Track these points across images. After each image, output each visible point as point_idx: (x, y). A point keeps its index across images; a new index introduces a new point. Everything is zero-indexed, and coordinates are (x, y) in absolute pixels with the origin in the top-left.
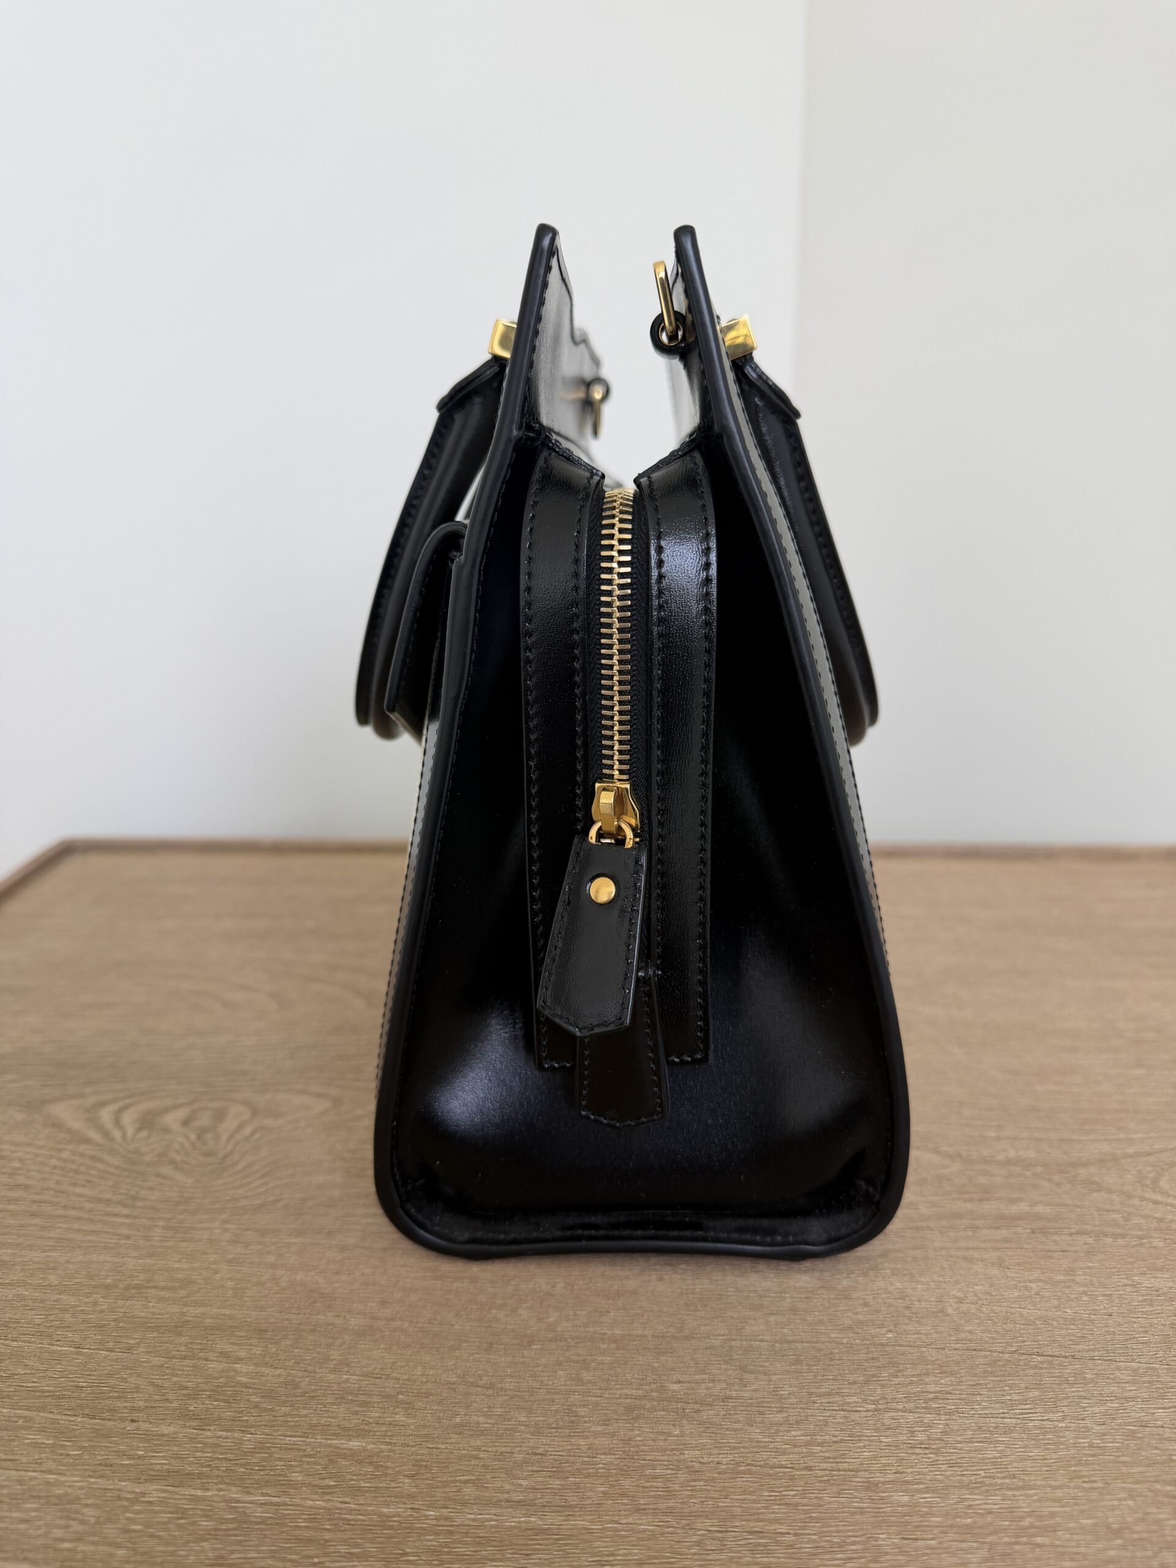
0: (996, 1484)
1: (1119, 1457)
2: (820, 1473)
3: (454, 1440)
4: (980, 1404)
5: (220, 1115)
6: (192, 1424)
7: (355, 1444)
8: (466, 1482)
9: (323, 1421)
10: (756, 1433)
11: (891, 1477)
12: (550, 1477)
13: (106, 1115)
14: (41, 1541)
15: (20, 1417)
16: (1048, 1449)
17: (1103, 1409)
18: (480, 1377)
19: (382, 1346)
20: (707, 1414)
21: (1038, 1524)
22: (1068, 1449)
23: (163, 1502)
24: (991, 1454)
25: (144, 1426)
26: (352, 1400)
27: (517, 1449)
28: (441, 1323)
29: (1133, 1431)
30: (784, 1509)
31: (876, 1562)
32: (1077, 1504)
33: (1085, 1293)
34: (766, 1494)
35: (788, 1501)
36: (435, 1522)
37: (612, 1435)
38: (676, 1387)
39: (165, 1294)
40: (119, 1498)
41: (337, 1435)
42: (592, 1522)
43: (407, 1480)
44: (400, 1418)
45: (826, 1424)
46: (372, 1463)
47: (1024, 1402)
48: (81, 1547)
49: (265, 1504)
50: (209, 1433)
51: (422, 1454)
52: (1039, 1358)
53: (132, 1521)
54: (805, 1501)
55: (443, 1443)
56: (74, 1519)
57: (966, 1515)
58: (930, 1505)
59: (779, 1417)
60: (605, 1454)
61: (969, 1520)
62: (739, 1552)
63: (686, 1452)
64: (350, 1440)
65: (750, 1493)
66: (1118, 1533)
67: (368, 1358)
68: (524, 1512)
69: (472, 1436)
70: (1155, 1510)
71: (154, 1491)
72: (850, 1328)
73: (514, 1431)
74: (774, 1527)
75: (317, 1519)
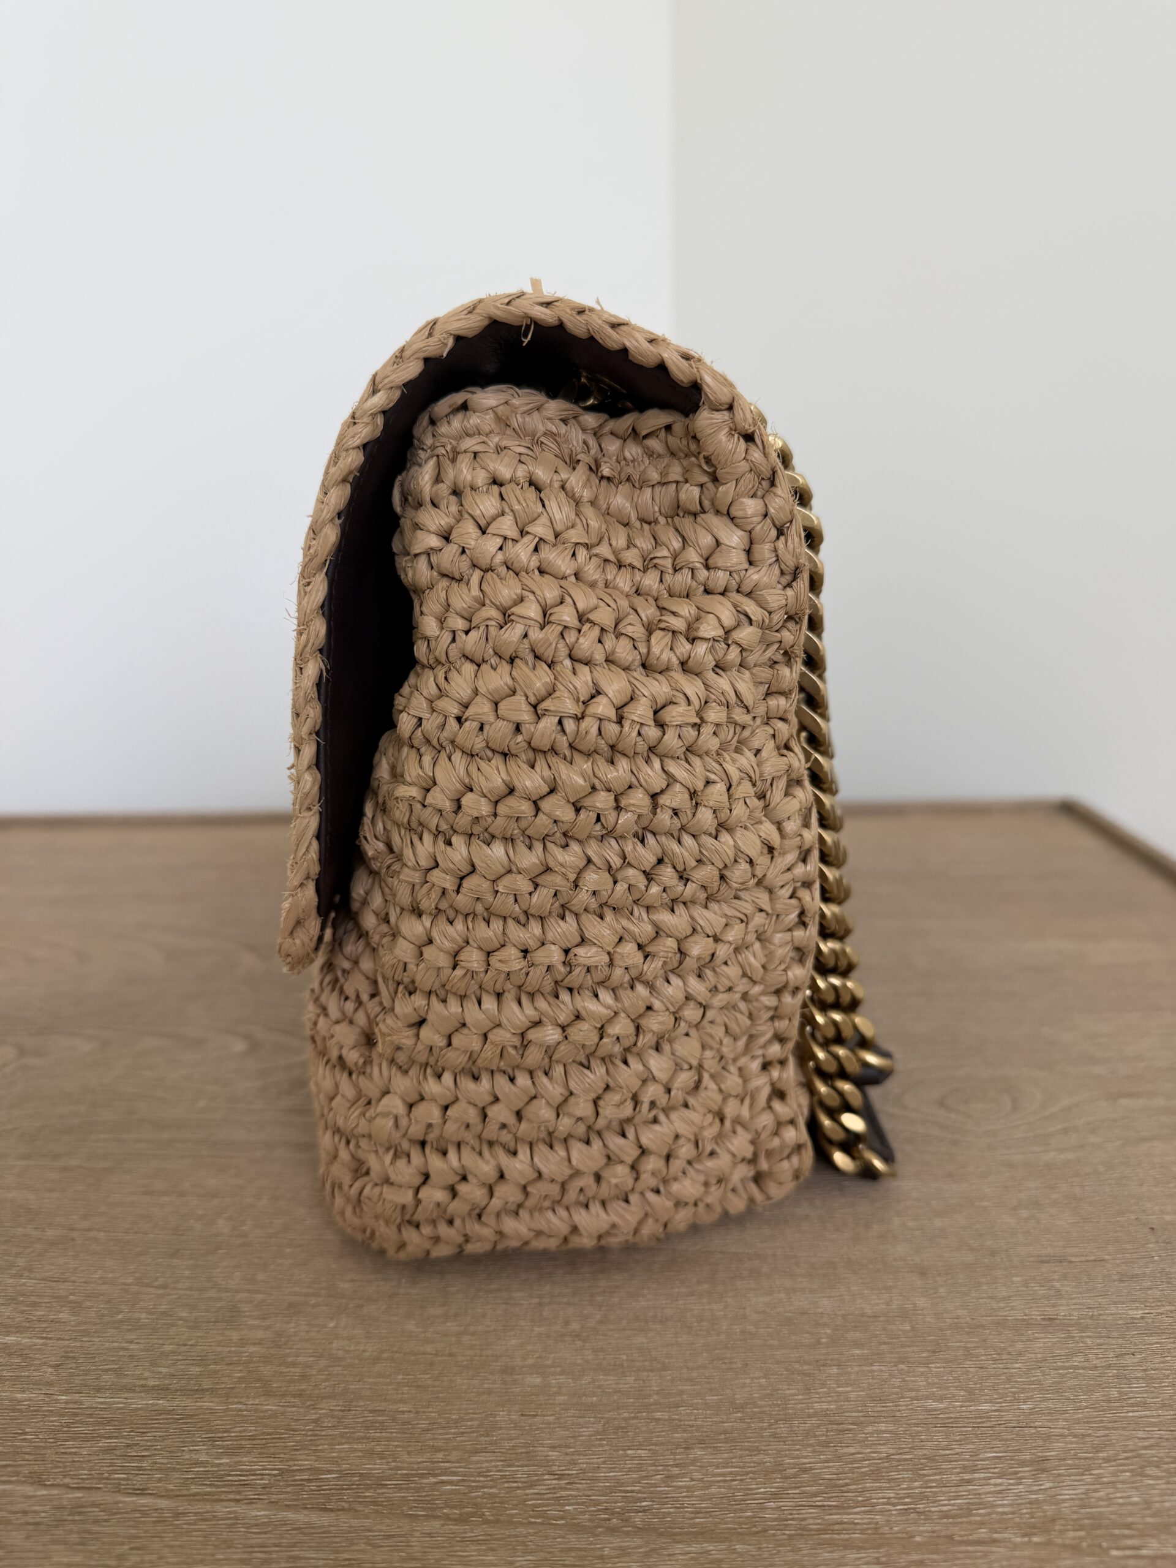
0: (633, 1367)
2: (460, 1358)
3: (108, 1334)
7: (11, 1339)
8: (107, 1370)
11: (530, 1361)
12: (192, 1364)
17: (767, 1299)
18: (156, 1279)
19: (70, 1253)
21: (662, 1401)
26: (23, 1301)
27: (169, 1341)
28: (136, 1233)
29: (790, 1318)
30: (413, 1390)
31: (488, 1435)
35: (420, 1383)
36: (63, 1406)
37: (267, 1328)
38: (346, 1286)
42: (219, 1404)
43: (50, 1370)
44: (64, 1316)
45: (484, 1316)
46: (21, 1355)
47: (692, 1294)
51: (74, 1347)
54: (437, 1383)
55: (98, 1337)
57: (594, 1394)
60: (255, 1344)
61: (595, 1399)
62: (354, 1428)
64: (8, 1336)
65: (385, 1377)
66: (740, 1407)
67: (52, 1264)
68: (155, 1395)
69: (129, 1330)
70: (786, 1387)
73: (173, 1325)
74: (396, 1407)
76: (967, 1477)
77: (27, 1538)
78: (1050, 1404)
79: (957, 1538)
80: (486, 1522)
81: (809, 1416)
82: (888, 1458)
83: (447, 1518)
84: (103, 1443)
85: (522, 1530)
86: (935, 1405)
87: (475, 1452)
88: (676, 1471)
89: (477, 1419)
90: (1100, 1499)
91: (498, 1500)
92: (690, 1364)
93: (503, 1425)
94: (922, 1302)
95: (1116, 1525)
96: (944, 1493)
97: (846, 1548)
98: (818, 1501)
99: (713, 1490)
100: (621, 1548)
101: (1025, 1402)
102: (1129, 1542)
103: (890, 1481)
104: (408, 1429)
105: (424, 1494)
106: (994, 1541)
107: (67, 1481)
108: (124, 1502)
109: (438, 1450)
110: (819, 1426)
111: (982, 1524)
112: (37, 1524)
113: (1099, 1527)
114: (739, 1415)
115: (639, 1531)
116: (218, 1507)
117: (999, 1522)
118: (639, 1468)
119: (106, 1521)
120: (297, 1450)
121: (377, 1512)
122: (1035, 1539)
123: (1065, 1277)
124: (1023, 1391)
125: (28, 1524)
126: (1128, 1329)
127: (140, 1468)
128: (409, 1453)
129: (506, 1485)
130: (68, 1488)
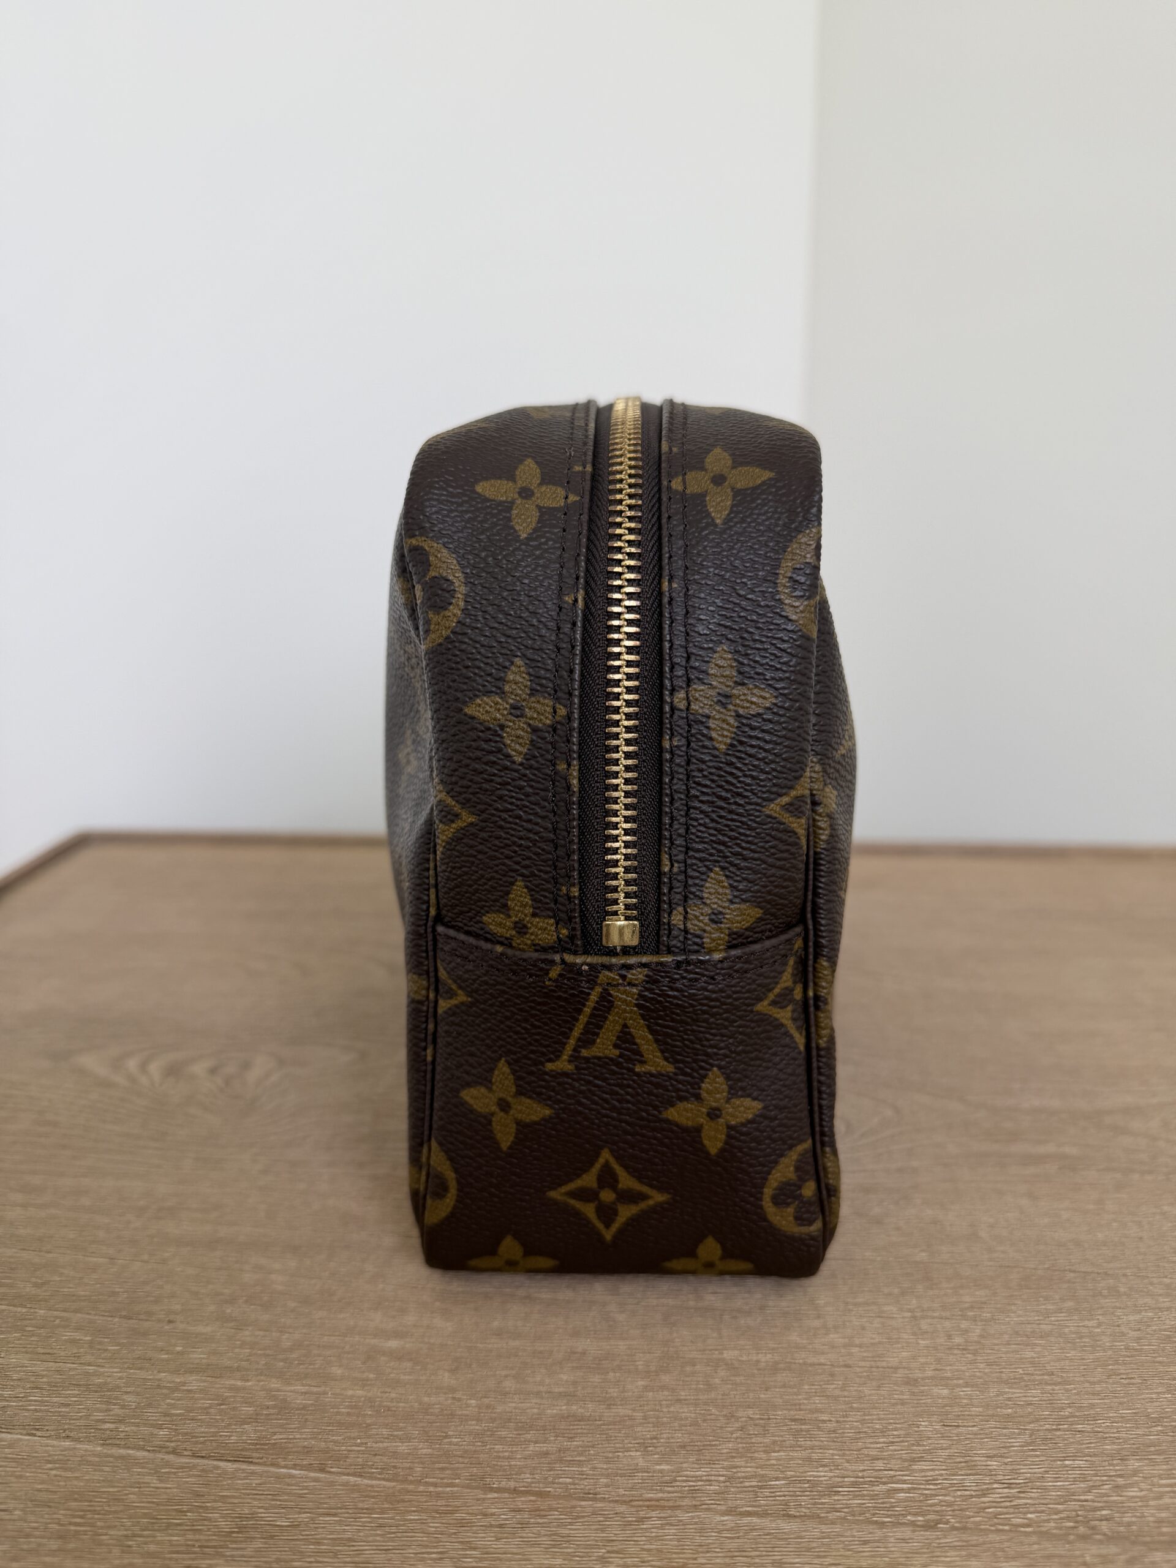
0: (1034, 1381)
1: (1155, 1357)
2: (858, 1370)
4: (1015, 1312)
5: (246, 1066)
6: (232, 1324)
7: (393, 1344)
8: (506, 1376)
9: (361, 1323)
11: (930, 1373)
13: (132, 1064)
14: (82, 1422)
15: (57, 1317)
16: (1085, 1351)
17: (1137, 1317)
21: (1077, 1414)
22: (1104, 1351)
23: (201, 1391)
24: (1029, 1354)
25: (182, 1326)
29: (1169, 1337)
30: (825, 1400)
31: (919, 1445)
32: (1116, 1397)
34: (806, 1387)
35: (828, 1393)
36: (476, 1410)
39: (196, 1215)
40: (159, 1387)
41: (374, 1336)
42: (634, 1410)
43: (446, 1374)
45: (864, 1328)
46: (411, 1360)
47: (1060, 1311)
48: (122, 1428)
49: (306, 1393)
50: (247, 1333)
52: (1072, 1275)
53: (173, 1406)
54: (846, 1393)
56: (115, 1404)
57: (1007, 1407)
58: (970, 1397)
61: (1009, 1411)
62: (782, 1436)
63: (725, 1352)
64: (388, 1340)
66: (1158, 1421)
68: (565, 1402)
71: (194, 1382)
74: (815, 1415)
75: (356, 1407)
77: (498, 1539)
80: (954, 1528)
83: (915, 1525)
84: (533, 1448)
85: (995, 1537)
87: (913, 1460)
88: (1121, 1481)
89: (901, 1429)
91: (956, 1507)
93: (930, 1434)
99: (1167, 1501)
100: (1100, 1556)
104: (836, 1437)
105: (880, 1501)
107: (512, 1484)
108: (581, 1506)
109: (876, 1458)
112: (500, 1526)
114: (1159, 1428)
115: (1111, 1539)
116: (678, 1512)
118: (1084, 1478)
119: (571, 1524)
120: (734, 1457)
121: (841, 1518)
125: (491, 1526)
127: (582, 1473)
128: (848, 1461)
129: (959, 1493)
130: (515, 1491)
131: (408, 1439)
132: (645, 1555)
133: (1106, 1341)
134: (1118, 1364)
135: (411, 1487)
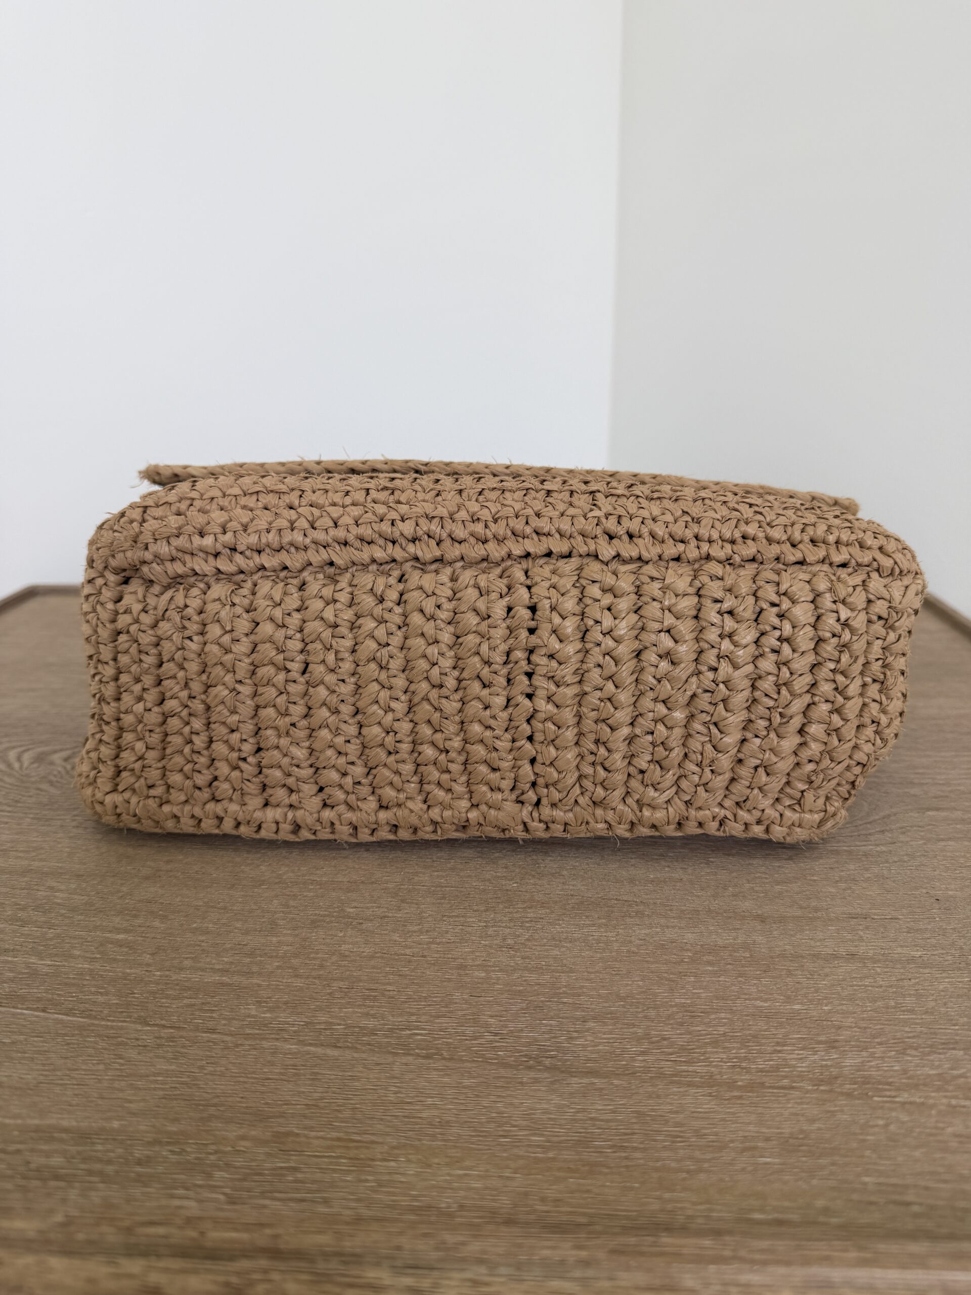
0: (550, 970)
1: (645, 958)
2: (429, 959)
3: (187, 936)
4: (560, 925)
6: (19, 923)
7: (121, 936)
8: (187, 958)
9: (104, 924)
10: (396, 937)
11: (478, 962)
12: (245, 957)
13: (12, 755)
16: (597, 952)
17: (647, 931)
18: (219, 903)
19: (158, 885)
20: (368, 925)
21: (569, 992)
22: (611, 952)
24: (555, 952)
29: (663, 945)
30: (397, 978)
31: (447, 1007)
33: (669, 867)
36: (158, 978)
38: (351, 910)
39: (20, 854)
41: (110, 932)
42: (264, 981)
43: (148, 956)
44: (156, 923)
45: (447, 932)
46: (128, 947)
47: (594, 925)
49: (51, 966)
50: (27, 929)
57: (521, 985)
58: (498, 979)
59: (416, 928)
60: (288, 945)
62: (355, 999)
64: (118, 934)
65: (377, 969)
68: (220, 974)
70: (656, 988)
72: (489, 880)
73: (230, 932)
74: (385, 987)
75: (82, 974)
76: (779, 1048)
77: (139, 1054)
78: (844, 1007)
79: (767, 1084)
80: (444, 1059)
81: (672, 1006)
82: (724, 1034)
83: (418, 1055)
84: (186, 1001)
85: (469, 1065)
86: (762, 1004)
87: (439, 1017)
88: (575, 1034)
90: (871, 1067)
91: (452, 1046)
92: (590, 970)
93: (457, 1001)
94: (760, 939)
95: (880, 1083)
96: (761, 1058)
97: (689, 1086)
98: (673, 1057)
99: (600, 1047)
100: (534, 1078)
101: (826, 1006)
102: (888, 1093)
103: (724, 1048)
104: (393, 1001)
105: (403, 1040)
106: (793, 1088)
107: (163, 1022)
108: (201, 1036)
109: (413, 1014)
110: (678, 1013)
111: (786, 1077)
112: (145, 1046)
113: (868, 1083)
114: (622, 1003)
115: (548, 1069)
116: (264, 1042)
117: (798, 1076)
118: (550, 1032)
119: (190, 1046)
120: (317, 1011)
121: (370, 1049)
122: (822, 1088)
123: (867, 928)
124: (826, 998)
125: (139, 1046)
126: (909, 963)
127: (211, 1017)
128: (393, 1016)
129: (459, 1037)
130: (164, 1026)
131: (107, 994)
132: (230, 1067)
133: (616, 946)
134: (616, 961)
135: (96, 1022)
